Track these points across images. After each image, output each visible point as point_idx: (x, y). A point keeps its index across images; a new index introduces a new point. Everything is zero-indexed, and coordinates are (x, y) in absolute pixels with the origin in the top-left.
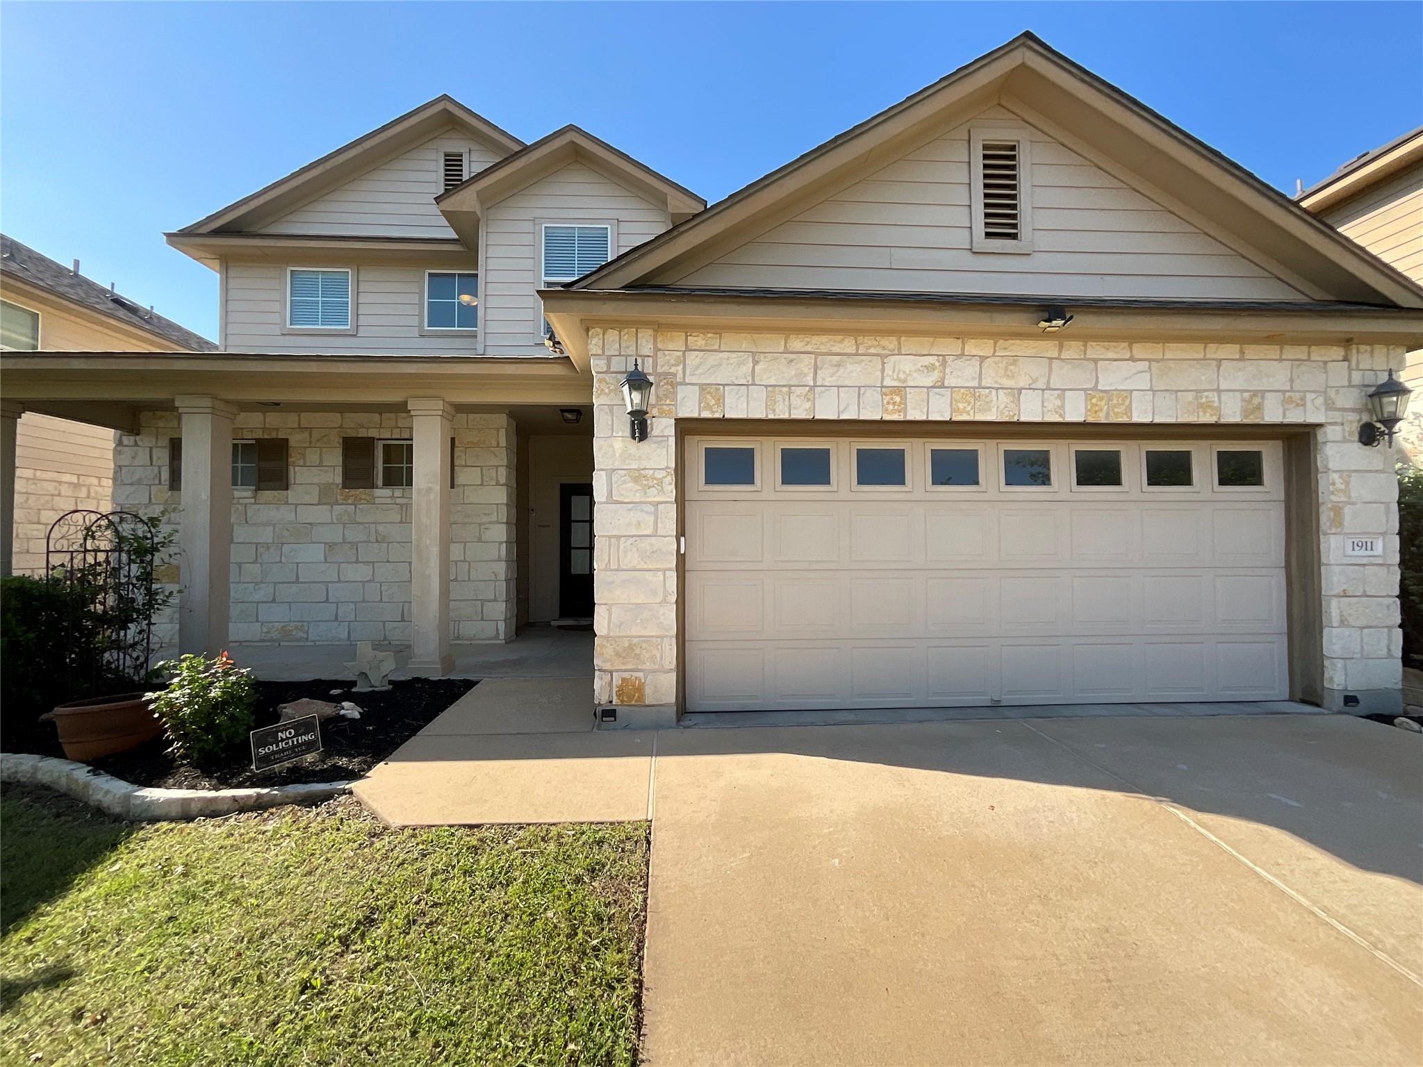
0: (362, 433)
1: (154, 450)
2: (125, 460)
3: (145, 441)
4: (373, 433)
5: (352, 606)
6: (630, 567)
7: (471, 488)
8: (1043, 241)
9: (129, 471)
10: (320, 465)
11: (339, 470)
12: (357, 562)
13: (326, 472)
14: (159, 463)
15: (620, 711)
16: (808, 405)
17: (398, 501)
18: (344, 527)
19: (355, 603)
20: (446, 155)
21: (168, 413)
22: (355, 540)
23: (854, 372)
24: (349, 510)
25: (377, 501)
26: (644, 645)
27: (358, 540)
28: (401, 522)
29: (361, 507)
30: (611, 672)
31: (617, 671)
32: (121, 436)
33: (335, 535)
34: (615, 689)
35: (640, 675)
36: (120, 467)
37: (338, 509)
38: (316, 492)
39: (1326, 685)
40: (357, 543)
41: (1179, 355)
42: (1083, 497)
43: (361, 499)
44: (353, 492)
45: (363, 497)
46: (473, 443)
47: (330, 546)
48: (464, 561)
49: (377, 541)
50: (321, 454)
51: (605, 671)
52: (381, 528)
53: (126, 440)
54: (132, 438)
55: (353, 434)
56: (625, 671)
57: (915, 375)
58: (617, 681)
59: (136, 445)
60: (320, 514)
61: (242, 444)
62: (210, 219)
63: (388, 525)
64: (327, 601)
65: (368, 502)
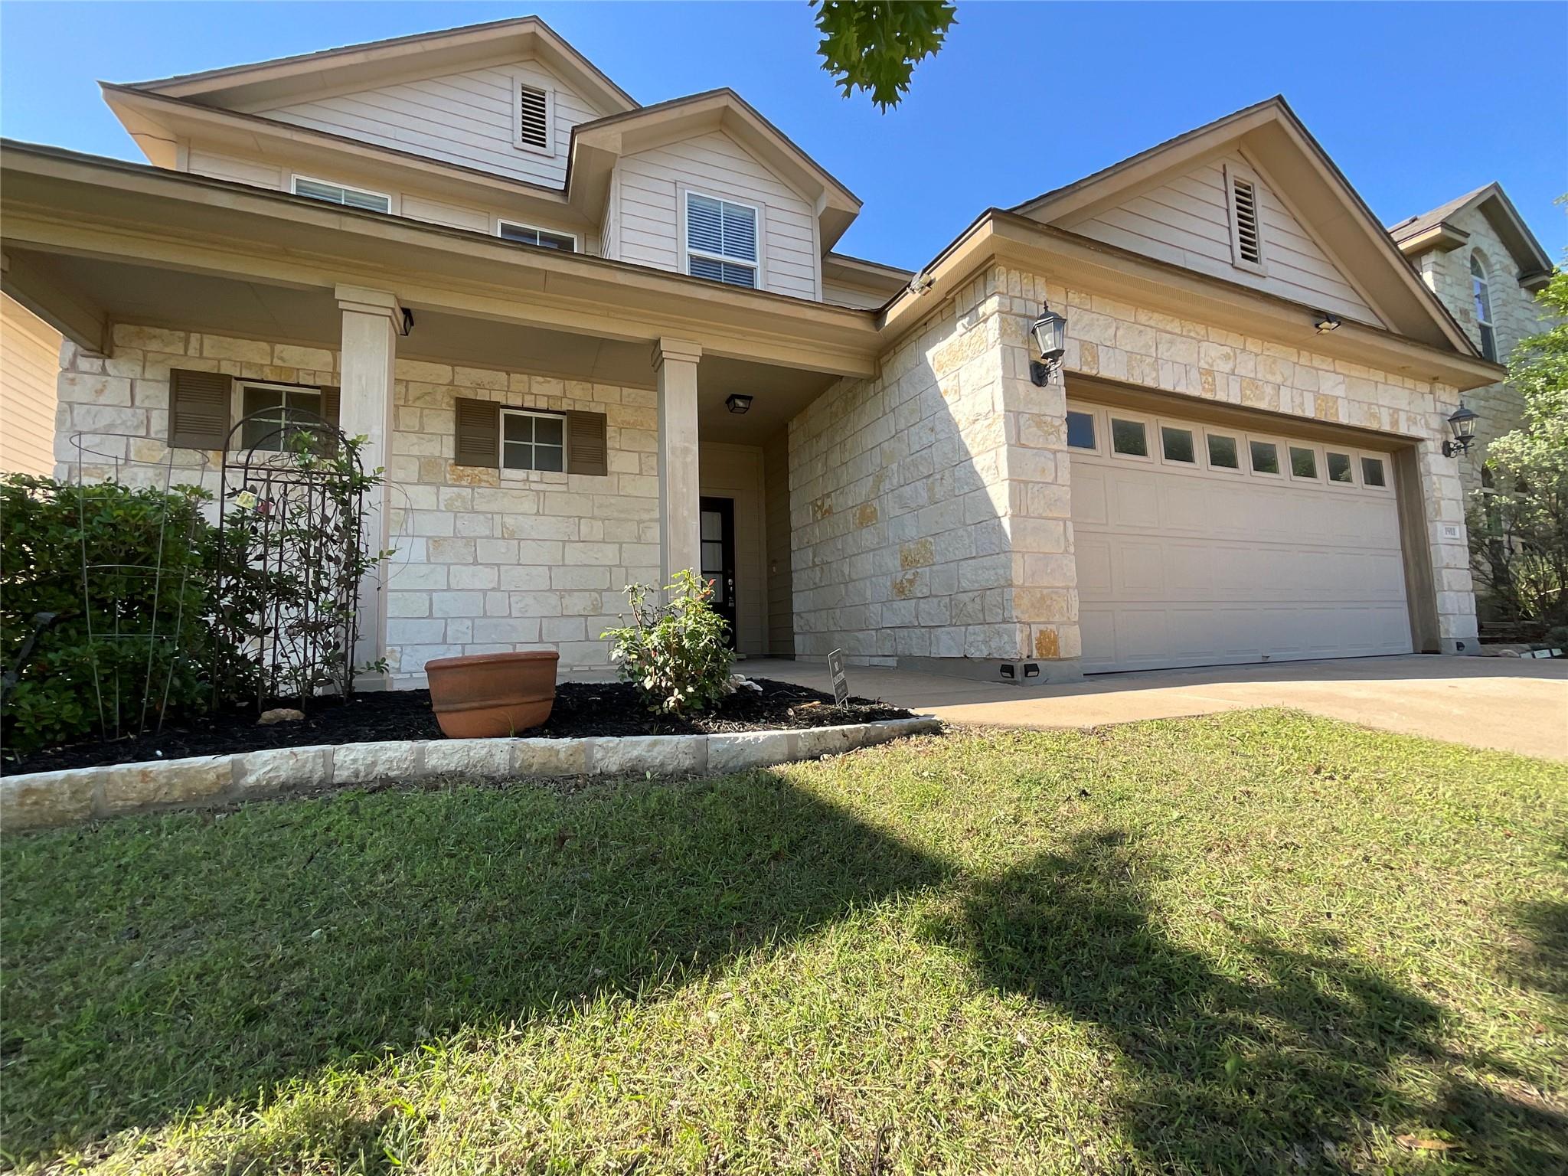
0: (483, 395)
1: (138, 383)
2: (82, 392)
3: (122, 369)
4: (497, 397)
5: (469, 623)
6: (1036, 515)
7: (626, 476)
8: (1273, 269)
9: (88, 412)
10: (421, 431)
11: (450, 442)
12: (475, 563)
13: (430, 441)
14: (147, 404)
15: (1040, 664)
16: (1154, 374)
17: (534, 486)
18: (455, 517)
19: (472, 619)
20: (523, 88)
21: (166, 331)
22: (472, 534)
23: (1182, 351)
24: (464, 494)
25: (503, 484)
26: (1055, 597)
27: (476, 534)
28: (538, 513)
29: (480, 491)
30: (1029, 625)
31: (1034, 623)
32: (75, 355)
33: (444, 526)
34: (1034, 642)
35: (1053, 627)
36: (70, 405)
37: (447, 492)
38: (414, 468)
39: (1443, 636)
40: (475, 539)
41: (1357, 374)
42: (1297, 485)
43: (480, 480)
44: (469, 470)
45: (485, 477)
46: (629, 423)
47: (436, 542)
48: (620, 566)
49: (503, 538)
50: (421, 416)
51: (1024, 623)
52: (509, 521)
53: (84, 364)
54: (97, 363)
55: (471, 396)
56: (1040, 623)
57: (1219, 361)
58: (1035, 635)
59: (104, 371)
60: (423, 496)
61: (288, 393)
62: (179, 81)
63: (520, 517)
64: (430, 616)
65: (492, 486)
